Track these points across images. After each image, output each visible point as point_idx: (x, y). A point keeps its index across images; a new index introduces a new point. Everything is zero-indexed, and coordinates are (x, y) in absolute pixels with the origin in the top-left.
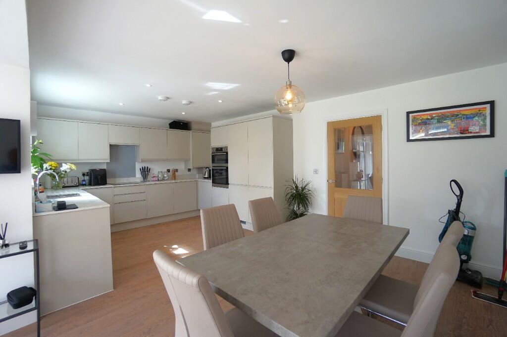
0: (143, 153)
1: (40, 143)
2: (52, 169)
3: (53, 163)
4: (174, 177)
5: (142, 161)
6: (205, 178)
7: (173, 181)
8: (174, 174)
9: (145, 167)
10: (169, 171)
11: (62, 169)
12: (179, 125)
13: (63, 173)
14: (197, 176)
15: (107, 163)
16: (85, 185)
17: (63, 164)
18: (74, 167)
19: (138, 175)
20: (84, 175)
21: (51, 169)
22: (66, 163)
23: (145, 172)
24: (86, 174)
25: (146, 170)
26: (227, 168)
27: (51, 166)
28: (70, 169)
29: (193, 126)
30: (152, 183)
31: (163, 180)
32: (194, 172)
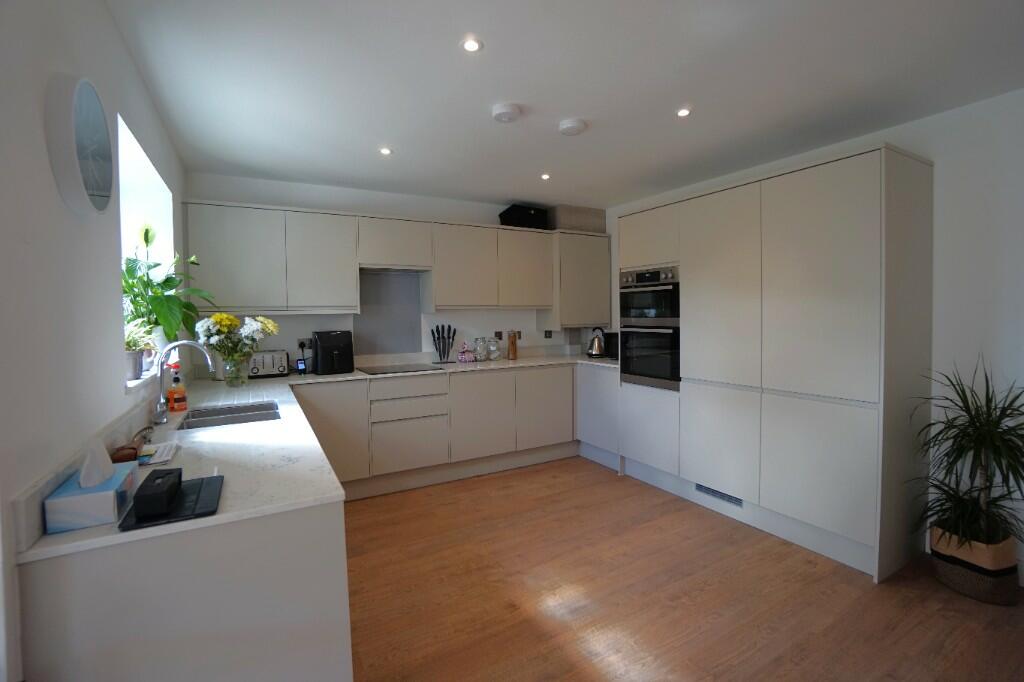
0: (439, 289)
1: (193, 263)
2: (223, 333)
3: (225, 316)
4: (513, 352)
5: (437, 310)
6: (591, 356)
7: (511, 364)
8: (513, 344)
9: (443, 327)
10: (499, 335)
11: (245, 331)
12: (526, 215)
13: (247, 342)
14: (568, 349)
15: (355, 315)
16: (303, 372)
17: (247, 320)
18: (271, 326)
19: (428, 347)
20: (302, 345)
21: (219, 332)
22: (254, 317)
23: (444, 339)
24: (307, 343)
25: (446, 335)
26: (677, 331)
27: (220, 323)
28: (263, 331)
29: (562, 218)
30: (461, 368)
31: (488, 359)
32: (559, 339)
